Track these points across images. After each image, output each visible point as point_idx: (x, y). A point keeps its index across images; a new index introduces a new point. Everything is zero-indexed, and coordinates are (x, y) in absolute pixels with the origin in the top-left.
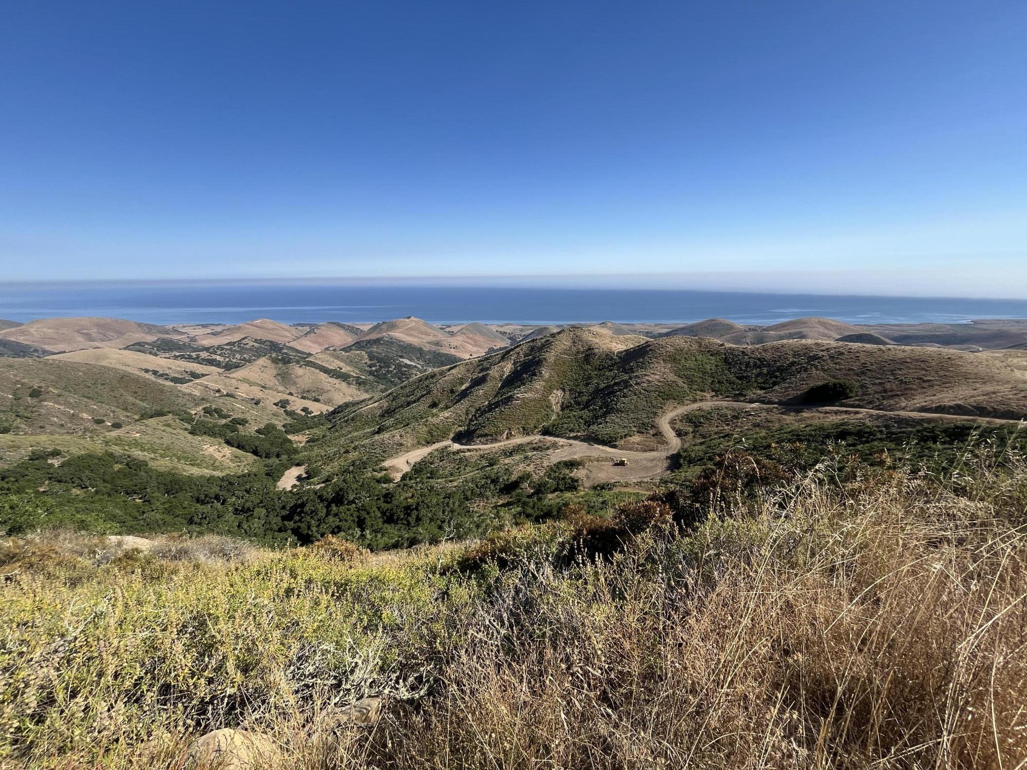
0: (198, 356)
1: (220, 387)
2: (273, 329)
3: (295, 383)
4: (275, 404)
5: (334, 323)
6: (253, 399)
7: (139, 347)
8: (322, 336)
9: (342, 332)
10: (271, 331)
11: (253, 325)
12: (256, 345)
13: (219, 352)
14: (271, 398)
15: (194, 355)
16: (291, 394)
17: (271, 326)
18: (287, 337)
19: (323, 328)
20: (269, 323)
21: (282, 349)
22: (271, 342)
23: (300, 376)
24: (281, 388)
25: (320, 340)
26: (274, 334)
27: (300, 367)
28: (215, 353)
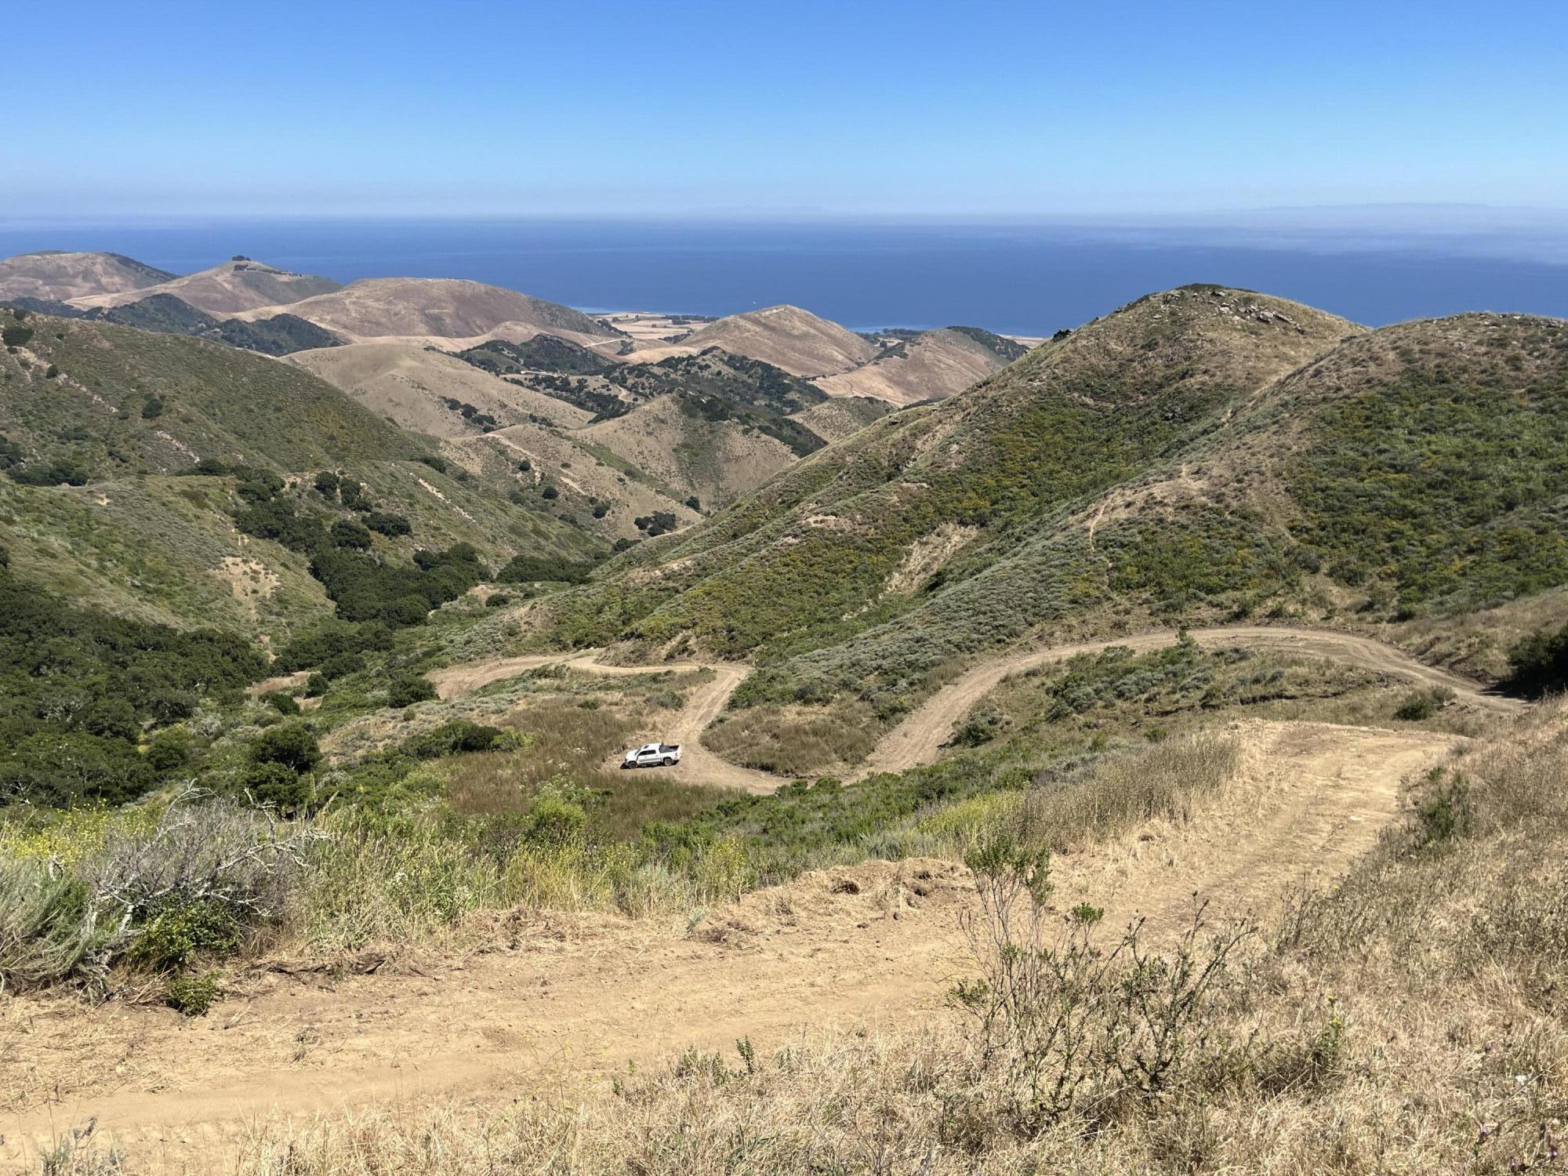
0: (582, 385)
1: (533, 457)
2: (805, 336)
3: (718, 475)
4: (638, 522)
5: (966, 331)
6: (592, 501)
8: (919, 365)
9: (981, 358)
10: (798, 344)
11: (756, 322)
12: (727, 371)
13: (630, 382)
14: (633, 504)
15: (574, 380)
16: (693, 504)
17: (801, 327)
18: (831, 360)
19: (930, 341)
20: (797, 319)
21: (788, 389)
22: (767, 368)
23: (737, 459)
24: (677, 485)
25: (911, 378)
26: (801, 352)
27: (746, 432)
28: (622, 382)
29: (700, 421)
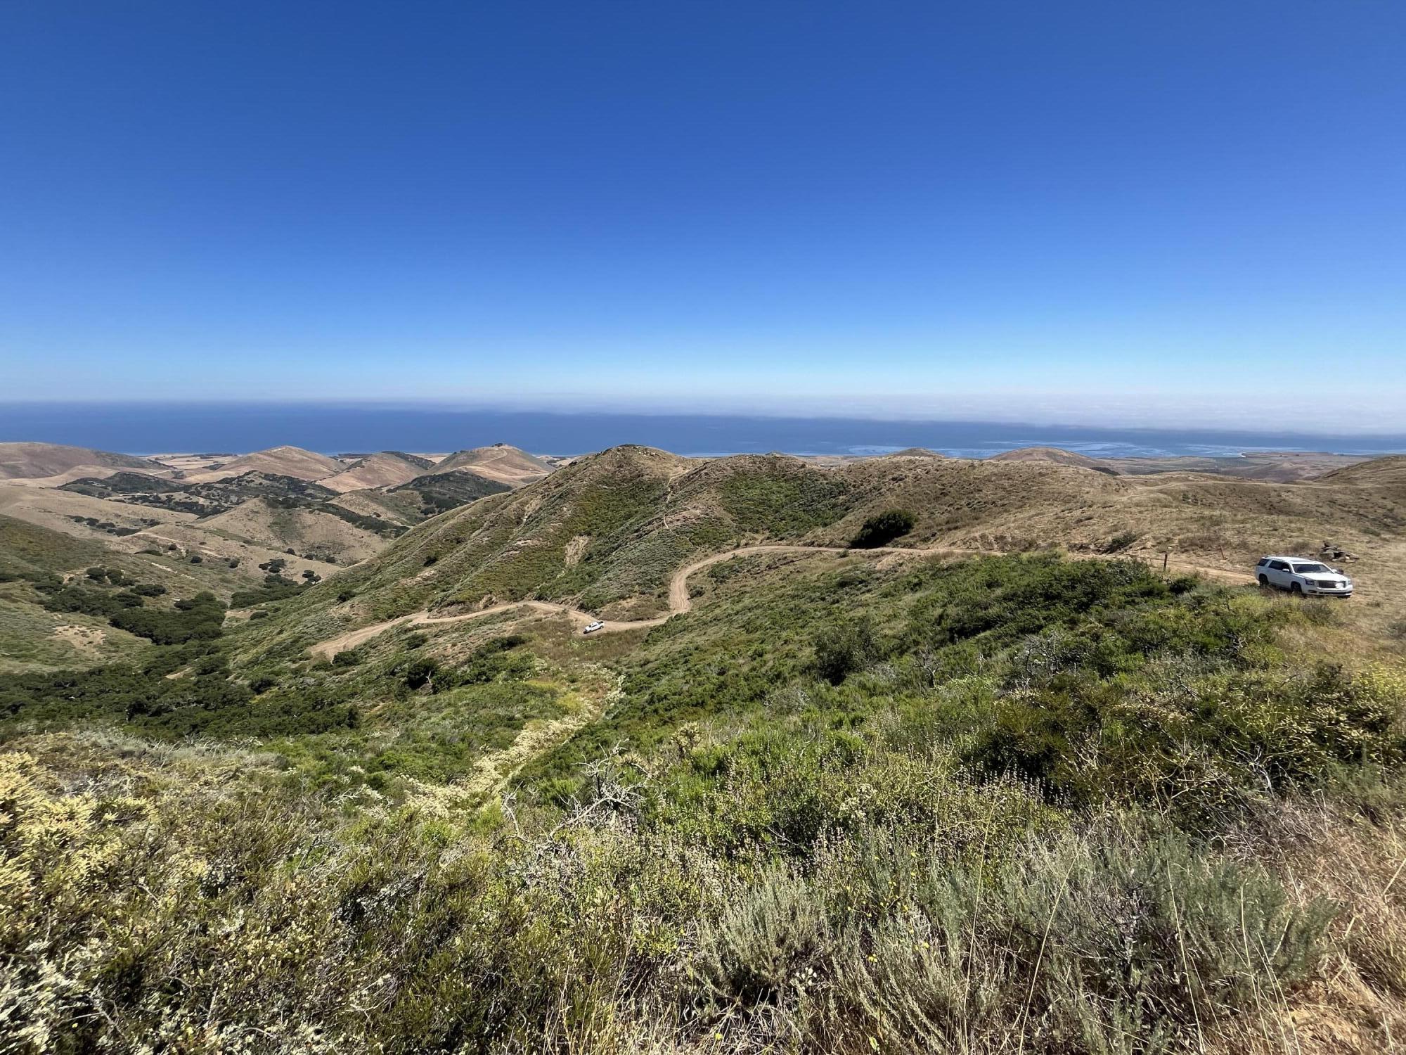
0: (170, 499)
1: (177, 542)
2: (302, 461)
3: (300, 536)
4: (261, 566)
5: (393, 453)
6: (227, 560)
7: (84, 486)
8: (371, 470)
9: (403, 465)
10: (299, 465)
11: (270, 455)
12: (265, 482)
13: (204, 493)
14: (255, 558)
15: (163, 496)
16: (291, 552)
17: (298, 457)
18: (320, 472)
19: (376, 459)
20: (295, 453)
21: (306, 488)
22: (290, 479)
23: (310, 526)
24: (277, 544)
25: (369, 477)
26: (300, 468)
27: (311, 512)
28: (199, 494)
29: (280, 510)
